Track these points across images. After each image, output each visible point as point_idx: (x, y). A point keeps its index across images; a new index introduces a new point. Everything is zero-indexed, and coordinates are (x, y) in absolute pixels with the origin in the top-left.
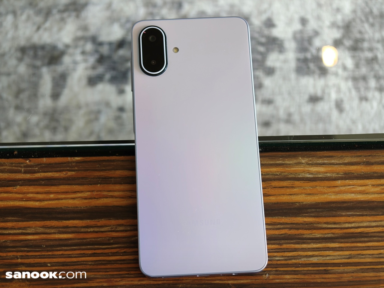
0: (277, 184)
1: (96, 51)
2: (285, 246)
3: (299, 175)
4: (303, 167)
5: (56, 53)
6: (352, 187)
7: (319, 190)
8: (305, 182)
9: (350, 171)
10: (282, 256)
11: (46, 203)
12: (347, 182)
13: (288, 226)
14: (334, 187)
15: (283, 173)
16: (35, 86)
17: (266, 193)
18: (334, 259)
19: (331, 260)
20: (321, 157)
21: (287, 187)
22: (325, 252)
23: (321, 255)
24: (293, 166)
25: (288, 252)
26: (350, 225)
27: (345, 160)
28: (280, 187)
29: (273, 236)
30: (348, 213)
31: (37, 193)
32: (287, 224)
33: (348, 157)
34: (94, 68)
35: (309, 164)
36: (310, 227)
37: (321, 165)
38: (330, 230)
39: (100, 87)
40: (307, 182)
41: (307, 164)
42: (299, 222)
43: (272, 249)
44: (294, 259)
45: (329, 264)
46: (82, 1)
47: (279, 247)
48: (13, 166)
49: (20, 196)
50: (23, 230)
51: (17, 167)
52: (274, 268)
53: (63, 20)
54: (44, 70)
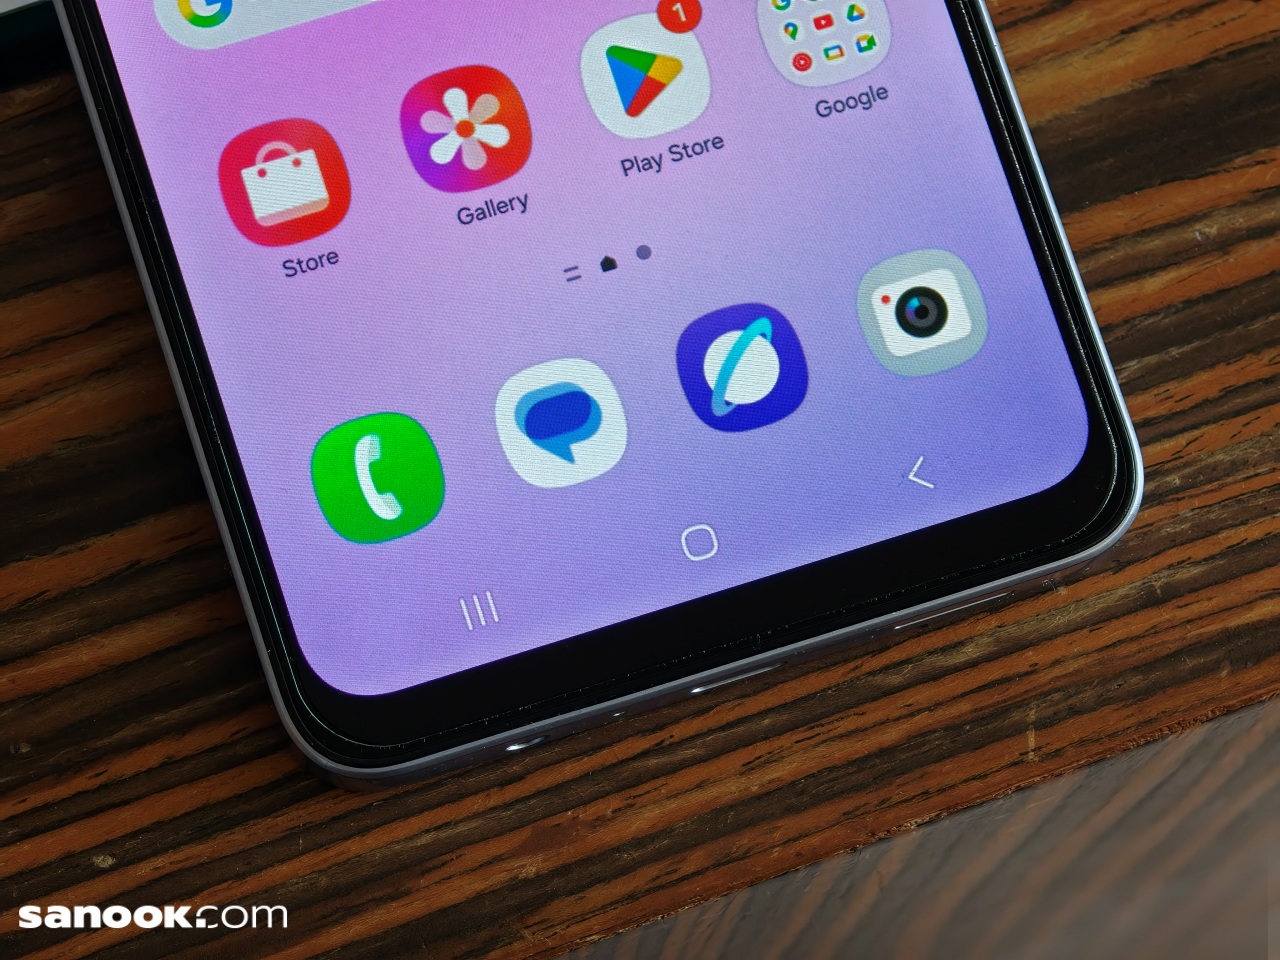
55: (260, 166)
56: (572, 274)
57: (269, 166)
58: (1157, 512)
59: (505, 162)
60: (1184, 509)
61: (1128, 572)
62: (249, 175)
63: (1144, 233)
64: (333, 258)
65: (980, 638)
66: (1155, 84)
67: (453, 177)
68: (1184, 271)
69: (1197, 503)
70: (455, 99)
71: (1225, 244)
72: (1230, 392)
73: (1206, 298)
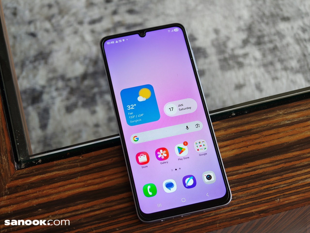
0: (267, 133)
2: (285, 176)
3: (281, 123)
4: (282, 117)
5: (36, 94)
7: (298, 131)
8: (286, 127)
10: (285, 184)
11: (103, 184)
13: (283, 161)
14: (307, 126)
15: (269, 124)
17: (261, 141)
20: (292, 107)
21: (274, 134)
24: (274, 118)
25: (288, 179)
28: (269, 135)
29: (275, 171)
31: (94, 179)
32: (281, 160)
36: (299, 158)
37: (294, 112)
39: (76, 112)
40: (287, 127)
41: (284, 114)
42: (290, 156)
43: (276, 180)
44: (294, 184)
46: (47, 51)
47: (281, 178)
48: (71, 163)
49: (82, 184)
50: (91, 208)
51: (74, 163)
52: (281, 193)
53: (35, 68)
54: (30, 109)
55: (140, 156)
56: (172, 170)
57: (141, 156)
58: (233, 201)
59: (166, 158)
60: (236, 201)
61: (229, 207)
62: (139, 157)
63: (233, 171)
64: (147, 167)
65: (213, 213)
66: (236, 155)
67: (160, 159)
68: (238, 175)
69: (237, 200)
70: (161, 151)
71: (242, 173)
72: (242, 189)
73: (240, 179)
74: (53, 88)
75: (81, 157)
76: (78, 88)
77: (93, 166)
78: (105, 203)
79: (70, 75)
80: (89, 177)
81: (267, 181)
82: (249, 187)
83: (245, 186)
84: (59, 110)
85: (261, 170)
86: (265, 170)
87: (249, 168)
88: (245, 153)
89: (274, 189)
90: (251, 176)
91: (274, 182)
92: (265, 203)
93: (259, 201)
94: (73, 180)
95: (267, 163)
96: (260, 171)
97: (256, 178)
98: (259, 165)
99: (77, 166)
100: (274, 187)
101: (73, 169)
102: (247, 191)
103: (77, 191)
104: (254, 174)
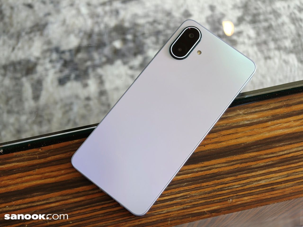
0: (225, 133)
1: (61, 58)
2: (239, 177)
3: (240, 123)
4: (242, 117)
5: (30, 65)
6: (279, 125)
7: (256, 131)
9: (276, 114)
10: (239, 184)
11: (59, 177)
12: (275, 122)
13: (239, 162)
14: (266, 127)
15: (228, 124)
16: (19, 93)
17: (219, 140)
18: (277, 179)
19: (275, 180)
20: (253, 107)
21: (233, 134)
22: (269, 175)
23: (266, 178)
24: (234, 117)
25: (243, 180)
26: (283, 153)
27: (270, 106)
28: (227, 135)
29: (230, 171)
30: (280, 144)
31: (52, 172)
32: (238, 160)
33: (273, 104)
34: (61, 71)
35: (245, 114)
36: (255, 159)
37: (254, 113)
38: (270, 159)
39: (69, 85)
40: (246, 127)
41: (244, 114)
42: (246, 157)
43: (230, 181)
44: (248, 185)
45: (273, 183)
46: (43, 22)
47: (236, 178)
48: (30, 155)
49: (40, 176)
50: (46, 200)
51: (33, 155)
52: (235, 194)
53: (31, 39)
54: (24, 80)
60: (189, 200)
61: (182, 206)
63: (189, 169)
68: (193, 174)
69: (190, 199)
71: (197, 172)
72: (195, 188)
73: (194, 177)
74: (47, 60)
75: (40, 150)
76: (71, 61)
77: (51, 159)
78: (61, 196)
79: (64, 47)
80: (47, 169)
81: (221, 181)
82: (203, 186)
83: (199, 185)
84: (52, 82)
85: (216, 169)
86: (220, 170)
87: (204, 167)
88: (201, 152)
89: (228, 189)
90: (206, 175)
91: (228, 182)
92: (217, 202)
93: (211, 201)
94: (31, 172)
95: (222, 163)
96: (216, 171)
97: (211, 177)
98: (214, 165)
99: (35, 159)
100: (228, 187)
101: (31, 161)
102: (200, 190)
103: (34, 183)
104: (209, 173)
